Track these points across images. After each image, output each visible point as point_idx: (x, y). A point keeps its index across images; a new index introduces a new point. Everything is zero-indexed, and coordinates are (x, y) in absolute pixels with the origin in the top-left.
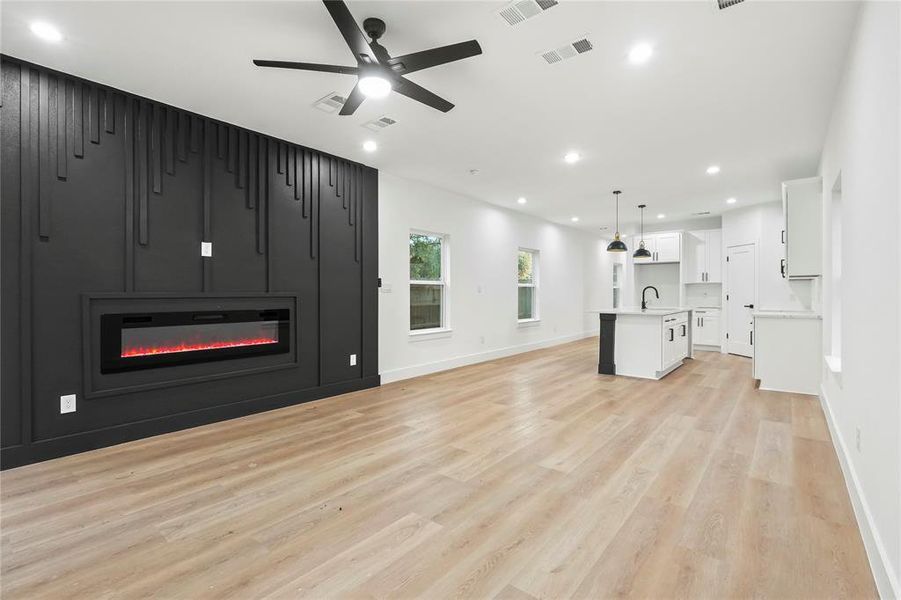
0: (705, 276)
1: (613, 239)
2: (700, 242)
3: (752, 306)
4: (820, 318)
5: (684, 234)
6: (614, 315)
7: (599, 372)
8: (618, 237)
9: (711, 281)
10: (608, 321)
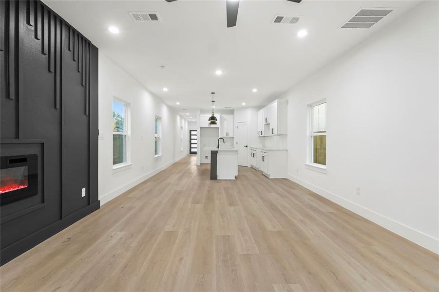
0: (227, 134)
1: (211, 116)
2: (226, 120)
3: (247, 146)
4: (287, 150)
5: (221, 116)
6: (217, 151)
7: (211, 179)
8: (213, 115)
9: (229, 136)
10: (214, 154)
